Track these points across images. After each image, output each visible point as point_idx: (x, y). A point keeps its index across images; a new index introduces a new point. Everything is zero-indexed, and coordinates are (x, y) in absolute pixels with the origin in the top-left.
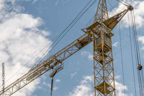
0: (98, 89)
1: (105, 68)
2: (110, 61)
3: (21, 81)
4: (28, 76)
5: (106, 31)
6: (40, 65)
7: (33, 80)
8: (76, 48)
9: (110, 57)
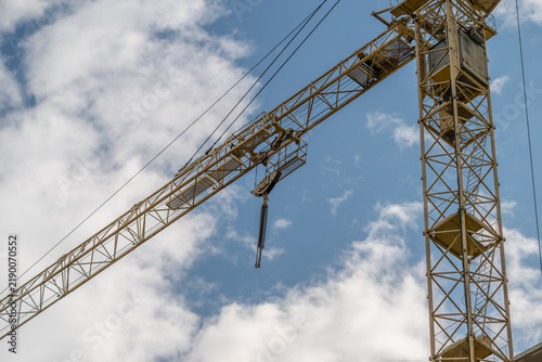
0: (437, 239)
1: (465, 158)
2: (482, 133)
3: (148, 210)
4: (173, 193)
5: (466, 18)
6: (217, 151)
7: (194, 207)
8: (355, 85)
9: (481, 118)
